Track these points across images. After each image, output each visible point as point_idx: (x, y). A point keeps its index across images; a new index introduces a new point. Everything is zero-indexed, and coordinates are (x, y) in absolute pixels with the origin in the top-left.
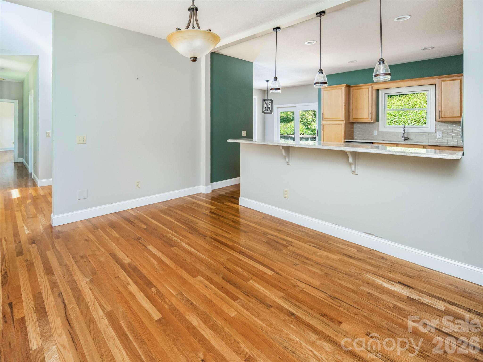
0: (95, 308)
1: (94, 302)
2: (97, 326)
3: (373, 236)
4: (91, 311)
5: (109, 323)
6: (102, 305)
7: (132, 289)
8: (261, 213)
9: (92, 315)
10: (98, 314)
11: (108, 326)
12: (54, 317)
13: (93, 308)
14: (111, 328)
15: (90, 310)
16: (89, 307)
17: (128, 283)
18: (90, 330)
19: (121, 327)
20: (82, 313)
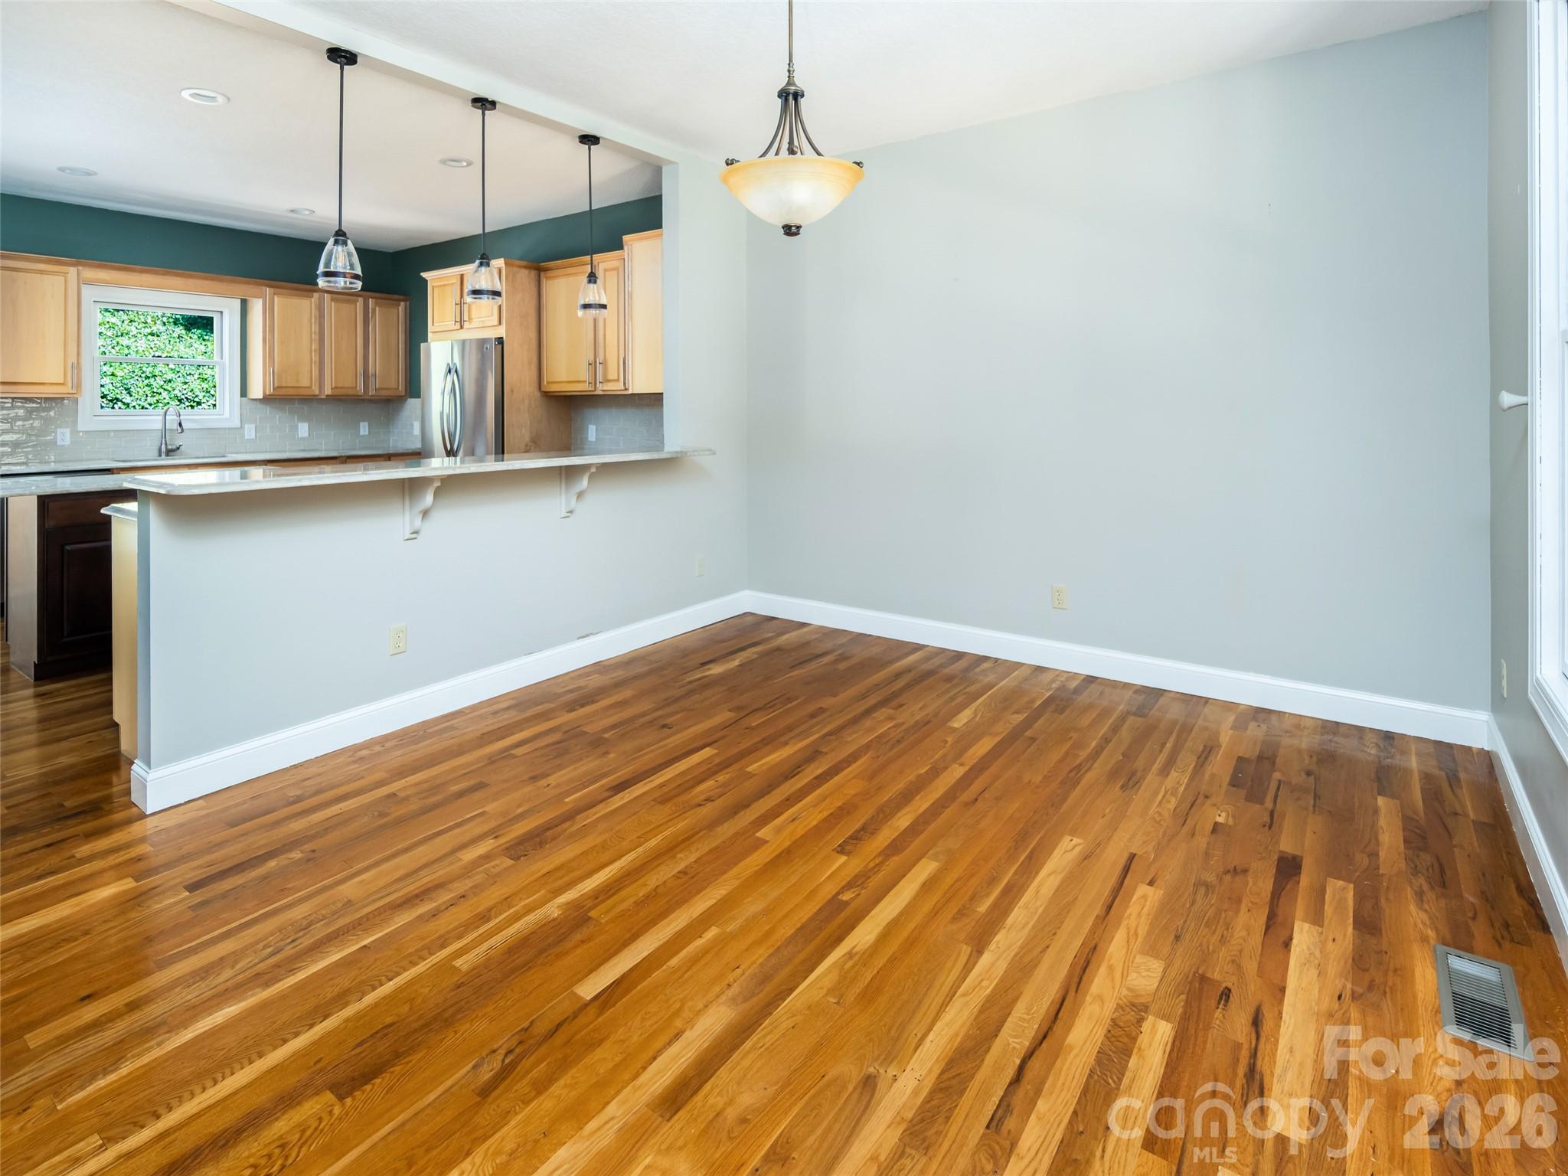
0: (982, 980)
1: (964, 995)
2: (1022, 947)
3: (591, 637)
4: (995, 982)
5: (999, 930)
6: (962, 970)
7: (867, 938)
8: (294, 767)
9: (1006, 972)
10: (993, 964)
11: (1008, 927)
12: (1077, 1056)
13: (985, 983)
14: (1010, 920)
15: (994, 988)
16: (989, 996)
17: (848, 956)
18: (1043, 951)
19: (995, 905)
20: (1016, 1000)
